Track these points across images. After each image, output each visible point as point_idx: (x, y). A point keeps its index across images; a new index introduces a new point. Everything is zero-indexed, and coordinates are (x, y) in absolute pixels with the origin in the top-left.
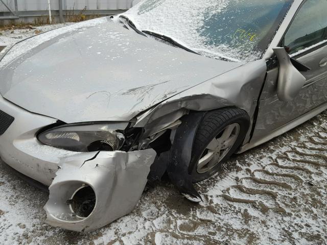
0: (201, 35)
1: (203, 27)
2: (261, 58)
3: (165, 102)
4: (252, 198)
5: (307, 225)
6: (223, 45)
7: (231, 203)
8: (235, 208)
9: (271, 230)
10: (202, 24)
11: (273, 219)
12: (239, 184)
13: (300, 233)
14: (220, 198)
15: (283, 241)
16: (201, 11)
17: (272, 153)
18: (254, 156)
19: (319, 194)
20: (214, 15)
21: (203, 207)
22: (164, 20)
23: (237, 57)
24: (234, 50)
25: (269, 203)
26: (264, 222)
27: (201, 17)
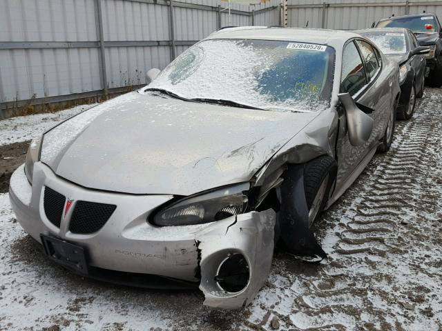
0: (261, 94)
1: (259, 86)
2: (329, 107)
3: (275, 156)
4: (363, 246)
5: (427, 256)
6: (289, 100)
7: (348, 256)
8: (355, 258)
9: (400, 268)
10: (256, 83)
11: (395, 259)
12: (343, 237)
13: (426, 264)
14: (336, 254)
15: (417, 274)
16: (248, 71)
17: (350, 206)
18: (336, 212)
19: (417, 229)
20: (265, 73)
21: (326, 266)
22: (210, 85)
23: (307, 109)
24: (302, 103)
25: (381, 248)
26: (388, 264)
27: (252, 77)
